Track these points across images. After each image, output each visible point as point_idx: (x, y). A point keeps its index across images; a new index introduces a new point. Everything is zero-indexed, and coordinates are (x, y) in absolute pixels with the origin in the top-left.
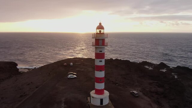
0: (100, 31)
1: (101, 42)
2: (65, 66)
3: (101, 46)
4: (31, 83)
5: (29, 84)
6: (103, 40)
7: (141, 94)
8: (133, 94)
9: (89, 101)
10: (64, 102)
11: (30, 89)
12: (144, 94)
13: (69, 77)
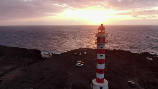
0: (102, 31)
1: (102, 40)
2: (75, 55)
3: (102, 43)
4: (49, 68)
5: (47, 69)
6: (104, 39)
7: (138, 84)
8: (130, 84)
9: (91, 87)
10: (71, 86)
11: (48, 73)
12: (141, 84)
13: (78, 65)
